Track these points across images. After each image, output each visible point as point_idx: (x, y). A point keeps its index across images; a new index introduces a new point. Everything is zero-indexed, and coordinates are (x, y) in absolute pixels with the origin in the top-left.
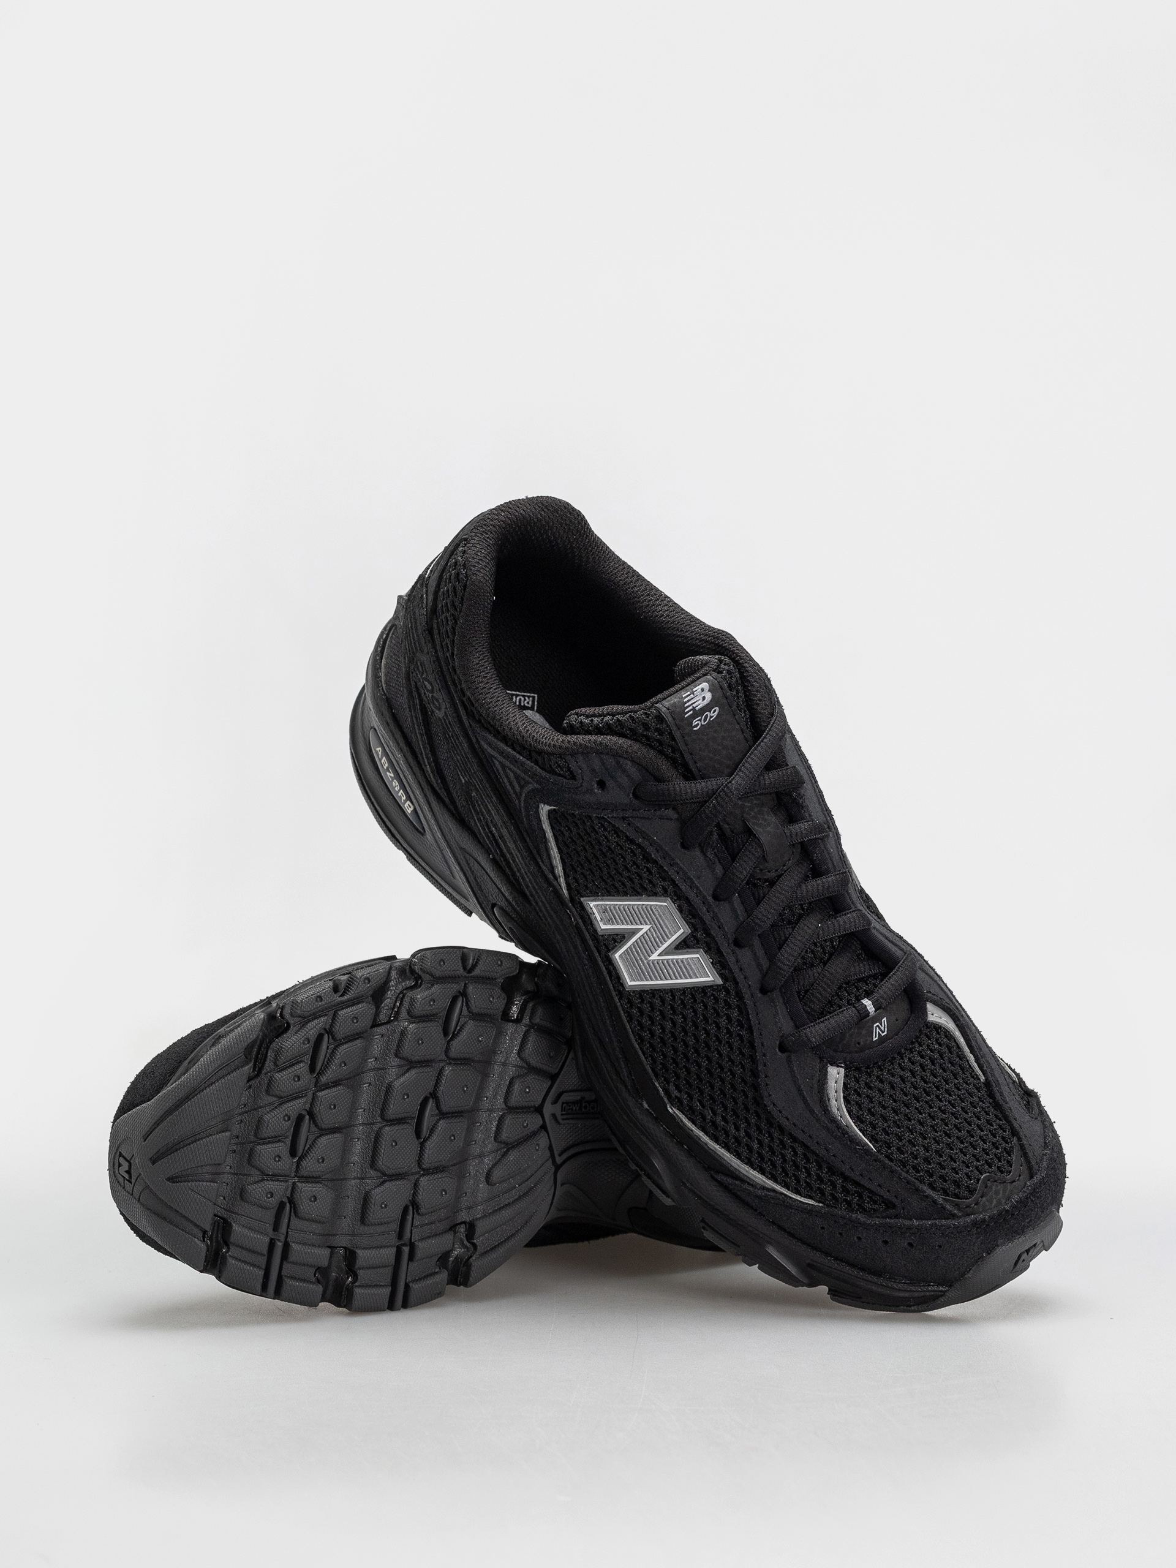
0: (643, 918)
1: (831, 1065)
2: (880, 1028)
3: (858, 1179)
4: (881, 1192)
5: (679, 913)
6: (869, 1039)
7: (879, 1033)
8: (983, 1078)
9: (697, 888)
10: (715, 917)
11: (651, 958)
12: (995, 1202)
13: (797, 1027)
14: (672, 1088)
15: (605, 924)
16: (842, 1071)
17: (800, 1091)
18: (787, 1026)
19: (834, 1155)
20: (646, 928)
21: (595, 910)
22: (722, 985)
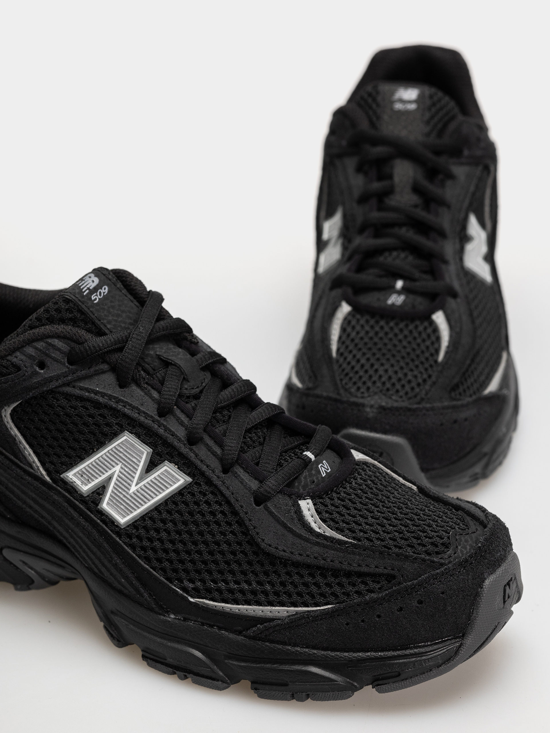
0: (113, 461)
1: (300, 500)
2: (324, 467)
3: (357, 569)
4: (381, 570)
5: (138, 440)
6: (319, 476)
7: (325, 470)
8: (414, 488)
9: (144, 413)
10: (166, 429)
11: (131, 492)
12: (468, 547)
13: (261, 482)
14: (186, 583)
15: (86, 485)
16: (309, 501)
17: (285, 526)
18: (254, 485)
19: (331, 561)
20: (117, 468)
21: (75, 479)
22: (192, 482)
